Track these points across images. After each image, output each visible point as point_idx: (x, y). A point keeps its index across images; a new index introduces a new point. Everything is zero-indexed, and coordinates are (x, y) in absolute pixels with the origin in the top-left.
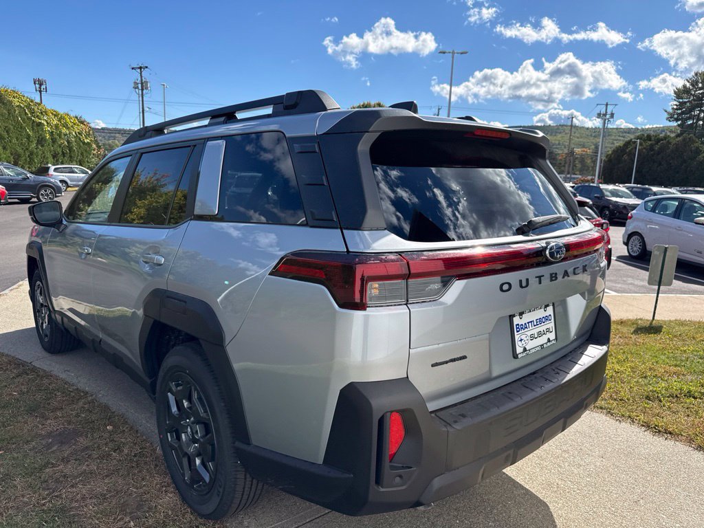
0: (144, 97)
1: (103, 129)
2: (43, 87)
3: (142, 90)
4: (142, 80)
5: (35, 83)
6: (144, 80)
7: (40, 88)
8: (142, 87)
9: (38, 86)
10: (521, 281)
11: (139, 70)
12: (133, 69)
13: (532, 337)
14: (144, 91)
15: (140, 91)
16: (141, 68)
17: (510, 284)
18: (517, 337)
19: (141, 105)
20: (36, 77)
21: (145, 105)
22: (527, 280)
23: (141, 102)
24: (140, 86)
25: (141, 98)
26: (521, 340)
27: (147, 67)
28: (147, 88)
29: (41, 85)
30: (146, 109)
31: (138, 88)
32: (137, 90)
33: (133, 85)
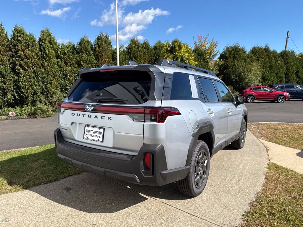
10: (77, 114)
13: (91, 136)
17: (74, 114)
18: (85, 133)
22: (79, 114)
26: (87, 134)
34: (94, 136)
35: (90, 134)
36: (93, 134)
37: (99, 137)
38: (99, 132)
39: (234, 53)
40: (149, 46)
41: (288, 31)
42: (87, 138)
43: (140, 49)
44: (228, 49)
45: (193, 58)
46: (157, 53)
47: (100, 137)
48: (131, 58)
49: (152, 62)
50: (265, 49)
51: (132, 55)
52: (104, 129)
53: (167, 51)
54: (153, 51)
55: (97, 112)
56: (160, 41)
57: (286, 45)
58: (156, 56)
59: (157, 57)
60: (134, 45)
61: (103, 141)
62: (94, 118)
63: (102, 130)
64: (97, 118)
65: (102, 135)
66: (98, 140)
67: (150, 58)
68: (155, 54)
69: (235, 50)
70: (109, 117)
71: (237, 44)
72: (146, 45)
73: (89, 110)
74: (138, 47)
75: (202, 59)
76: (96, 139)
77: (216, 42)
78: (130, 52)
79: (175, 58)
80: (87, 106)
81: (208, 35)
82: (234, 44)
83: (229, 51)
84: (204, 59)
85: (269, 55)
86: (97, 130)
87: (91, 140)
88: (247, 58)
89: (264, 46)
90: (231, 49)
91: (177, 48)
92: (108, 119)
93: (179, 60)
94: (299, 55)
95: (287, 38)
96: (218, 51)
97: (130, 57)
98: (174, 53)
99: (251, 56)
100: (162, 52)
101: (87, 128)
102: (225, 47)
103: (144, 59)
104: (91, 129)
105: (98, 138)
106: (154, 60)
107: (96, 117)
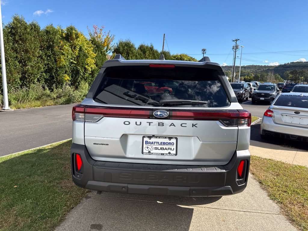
0: (236, 52)
1: (226, 66)
2: (205, 52)
3: (236, 49)
4: (236, 45)
5: (202, 51)
6: (237, 45)
7: (204, 52)
8: (236, 48)
9: (203, 52)
11: (235, 41)
12: (233, 41)
14: (237, 50)
15: (235, 50)
16: (236, 40)
19: (234, 55)
20: (203, 49)
21: (236, 56)
23: (235, 54)
24: (235, 48)
25: (235, 53)
26: (148, 148)
27: (239, 40)
28: (238, 49)
29: (204, 51)
30: (236, 57)
31: (234, 49)
32: (234, 50)
33: (232, 48)
34: (161, 149)
35: (154, 147)
36: (159, 147)
37: (171, 149)
38: (169, 144)
39: (127, 49)
40: (40, 29)
41: (164, 34)
42: (149, 152)
43: (28, 30)
44: (121, 43)
45: (92, 48)
46: (50, 38)
47: (173, 149)
48: (16, 41)
49: (44, 48)
50: (151, 48)
51: (17, 38)
52: (177, 139)
53: (63, 38)
54: (45, 35)
55: (173, 118)
56: (52, 24)
57: (163, 46)
58: (50, 41)
59: (51, 43)
60: (19, 25)
61: (176, 154)
62: (170, 126)
63: (174, 141)
64: (175, 126)
65: (175, 147)
66: (169, 153)
67: (42, 43)
68: (48, 40)
69: (128, 45)
70: (193, 124)
71: (128, 40)
72: (35, 27)
73: (162, 117)
74: (26, 29)
75: (100, 51)
76: (166, 152)
77: (113, 35)
78: (14, 33)
79: (73, 47)
80: (158, 112)
81: (103, 27)
82: (126, 40)
83: (122, 45)
84: (101, 52)
85: (154, 54)
86: (167, 140)
87: (157, 154)
88: (137, 55)
89: (149, 46)
90: (124, 45)
91: (74, 36)
92: (193, 127)
93: (78, 49)
94: (172, 56)
95: (164, 40)
96: (113, 44)
97: (14, 39)
98: (70, 41)
99: (141, 53)
100: (56, 38)
101: (146, 139)
102: (118, 42)
103: (35, 44)
104: (153, 140)
105: (169, 151)
106: (47, 46)
107: (173, 125)
